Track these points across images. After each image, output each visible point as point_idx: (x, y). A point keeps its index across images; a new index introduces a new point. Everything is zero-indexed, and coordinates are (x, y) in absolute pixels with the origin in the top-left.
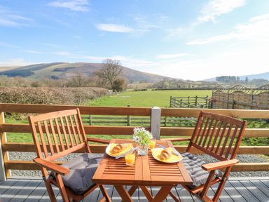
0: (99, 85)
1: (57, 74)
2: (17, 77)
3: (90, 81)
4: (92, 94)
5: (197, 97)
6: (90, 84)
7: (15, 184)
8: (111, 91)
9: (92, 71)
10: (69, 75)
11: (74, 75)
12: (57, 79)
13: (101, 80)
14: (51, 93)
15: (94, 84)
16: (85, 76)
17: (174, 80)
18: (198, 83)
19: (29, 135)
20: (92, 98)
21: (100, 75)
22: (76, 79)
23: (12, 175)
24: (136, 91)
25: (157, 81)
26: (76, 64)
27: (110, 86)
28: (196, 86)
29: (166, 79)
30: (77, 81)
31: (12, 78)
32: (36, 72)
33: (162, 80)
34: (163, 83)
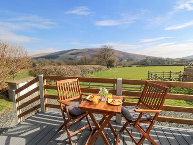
0: (98, 64)
1: (72, 57)
2: (51, 59)
3: (92, 61)
4: (92, 70)
5: (171, 72)
6: (92, 63)
7: (49, 114)
8: (105, 68)
9: (93, 54)
10: (79, 57)
11: (82, 57)
12: (72, 60)
13: (99, 60)
14: (68, 70)
15: (95, 63)
16: (89, 57)
17: (155, 58)
18: (177, 60)
19: (56, 91)
20: (92, 72)
21: (99, 57)
22: (84, 59)
23: (48, 110)
24: (124, 67)
25: (141, 59)
26: (84, 50)
27: (105, 64)
28: (175, 63)
29: (147, 58)
30: (84, 61)
31: (48, 60)
32: (60, 56)
33: (145, 59)
34: (145, 61)
